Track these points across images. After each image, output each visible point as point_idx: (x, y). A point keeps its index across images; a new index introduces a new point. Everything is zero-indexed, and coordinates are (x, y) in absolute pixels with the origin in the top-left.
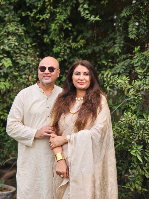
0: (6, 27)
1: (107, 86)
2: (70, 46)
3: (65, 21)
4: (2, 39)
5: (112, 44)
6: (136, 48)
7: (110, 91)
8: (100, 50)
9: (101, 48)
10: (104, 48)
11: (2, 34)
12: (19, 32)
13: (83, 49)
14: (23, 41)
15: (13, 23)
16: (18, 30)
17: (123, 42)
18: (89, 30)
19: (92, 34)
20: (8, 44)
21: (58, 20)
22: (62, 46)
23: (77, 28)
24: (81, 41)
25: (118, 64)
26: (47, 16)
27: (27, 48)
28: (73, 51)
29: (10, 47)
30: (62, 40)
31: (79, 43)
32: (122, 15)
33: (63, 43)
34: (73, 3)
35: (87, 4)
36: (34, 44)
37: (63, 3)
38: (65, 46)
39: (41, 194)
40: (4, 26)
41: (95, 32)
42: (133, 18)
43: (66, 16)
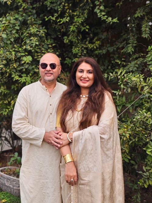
0: (28, 29)
1: (121, 84)
2: (86, 46)
3: (82, 24)
4: (24, 40)
5: (125, 44)
6: (149, 47)
7: (124, 89)
8: (114, 50)
9: (115, 49)
10: (118, 48)
11: (25, 35)
12: (40, 34)
13: (98, 50)
14: (44, 42)
15: (35, 25)
16: (40, 32)
17: (136, 42)
18: (104, 32)
19: (107, 36)
20: (30, 44)
21: (76, 22)
22: (80, 47)
23: (94, 31)
24: (96, 42)
25: (131, 63)
26: (67, 19)
27: (47, 48)
28: (89, 52)
29: (31, 47)
30: (79, 41)
31: (95, 44)
32: (136, 16)
33: (81, 44)
34: (89, 7)
35: (104, 6)
36: (53, 45)
37: (80, 7)
38: (82, 47)
39: (45, 193)
40: (27, 29)
41: (109, 34)
42: (146, 19)
43: (84, 18)
